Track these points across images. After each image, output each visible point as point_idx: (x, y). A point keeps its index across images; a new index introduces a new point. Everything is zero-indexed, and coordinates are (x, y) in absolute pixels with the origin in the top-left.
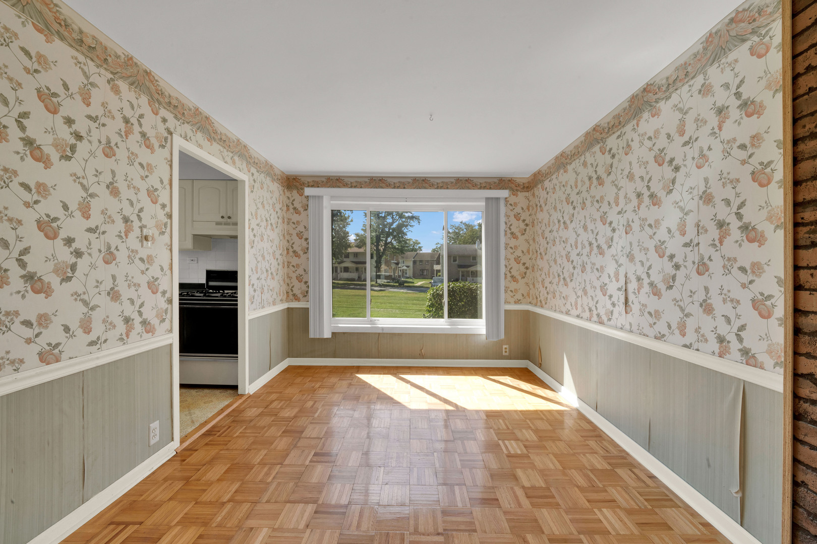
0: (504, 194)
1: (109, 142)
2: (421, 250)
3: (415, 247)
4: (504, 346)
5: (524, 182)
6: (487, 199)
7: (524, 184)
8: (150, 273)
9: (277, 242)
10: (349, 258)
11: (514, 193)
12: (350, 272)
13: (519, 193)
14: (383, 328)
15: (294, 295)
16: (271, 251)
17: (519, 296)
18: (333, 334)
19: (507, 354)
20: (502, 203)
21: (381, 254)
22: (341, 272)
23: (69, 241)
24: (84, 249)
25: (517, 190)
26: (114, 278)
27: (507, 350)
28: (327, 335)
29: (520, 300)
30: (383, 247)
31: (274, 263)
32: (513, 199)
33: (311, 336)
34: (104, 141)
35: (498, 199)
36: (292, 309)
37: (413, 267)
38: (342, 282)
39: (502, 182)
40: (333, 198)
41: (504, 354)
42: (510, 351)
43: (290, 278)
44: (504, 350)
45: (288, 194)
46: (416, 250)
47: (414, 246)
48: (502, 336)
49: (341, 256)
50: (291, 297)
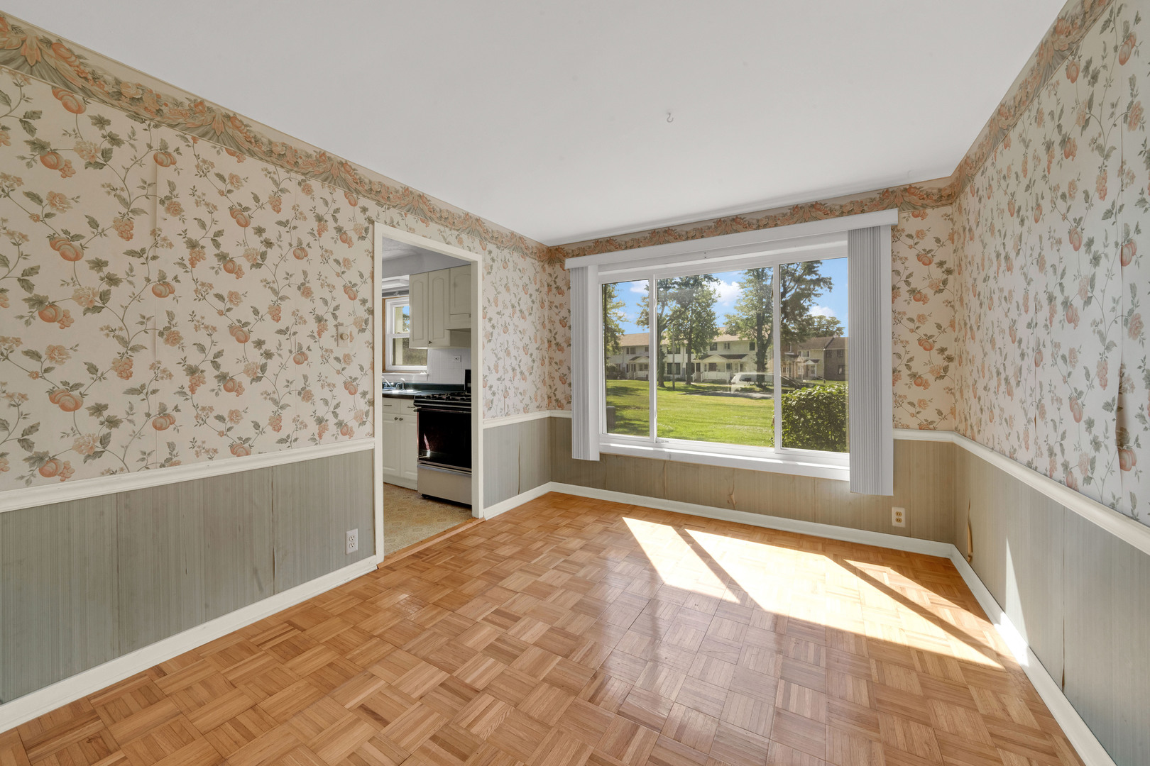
0: (889, 217)
1: (300, 243)
2: (842, 334)
3: (831, 329)
4: (894, 510)
5: (942, 185)
6: (852, 233)
7: (940, 190)
8: (347, 373)
9: (531, 331)
10: (716, 350)
11: (917, 212)
12: (719, 371)
13: (929, 211)
14: (670, 454)
15: (557, 400)
16: (520, 345)
17: (929, 414)
18: (602, 455)
19: (902, 524)
20: (886, 238)
21: (765, 342)
22: (706, 371)
23: (259, 344)
24: (274, 350)
25: (924, 206)
26: (305, 377)
27: (903, 518)
28: (594, 456)
29: (932, 422)
30: (769, 332)
31: (526, 360)
32: (912, 225)
33: (575, 456)
34: (295, 244)
35: (876, 229)
36: (555, 418)
37: (825, 362)
38: (706, 385)
39: (887, 197)
40: (601, 267)
41: (894, 523)
42: (909, 521)
43: (552, 378)
44: (894, 517)
45: (548, 269)
46: (832, 333)
47: (827, 328)
48: (889, 491)
49: (704, 348)
50: (554, 403)
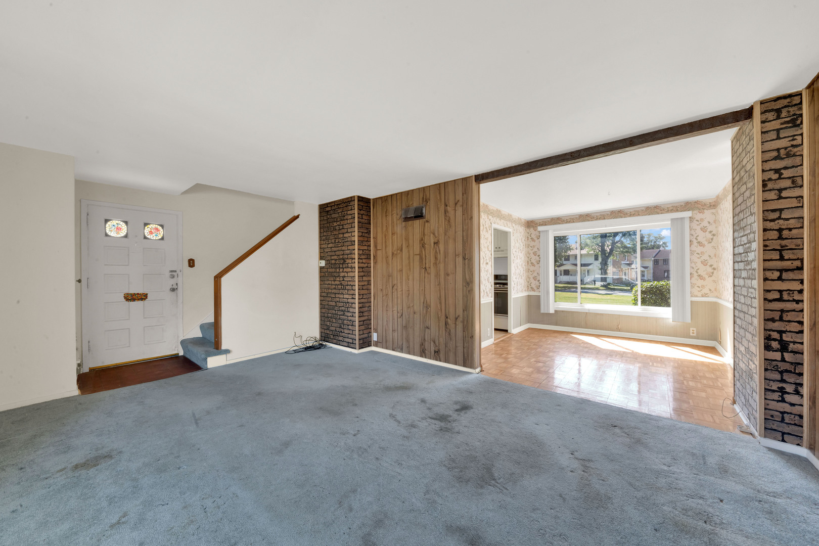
0: (688, 214)
4: (691, 329)
5: (711, 201)
6: (672, 220)
7: (710, 203)
11: (700, 211)
13: (705, 211)
14: (589, 310)
15: (532, 288)
17: (706, 291)
18: (555, 311)
19: (695, 335)
20: (687, 222)
25: (703, 209)
27: (695, 332)
28: (552, 311)
29: (707, 294)
32: (699, 216)
33: (542, 311)
35: (682, 219)
36: (531, 295)
39: (687, 206)
40: (554, 230)
41: (691, 334)
42: (697, 333)
43: (529, 278)
44: (691, 332)
45: (528, 230)
48: (689, 320)
50: (530, 289)
